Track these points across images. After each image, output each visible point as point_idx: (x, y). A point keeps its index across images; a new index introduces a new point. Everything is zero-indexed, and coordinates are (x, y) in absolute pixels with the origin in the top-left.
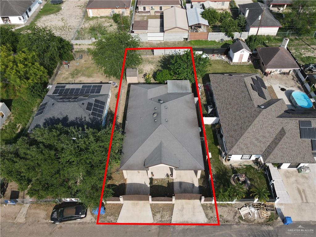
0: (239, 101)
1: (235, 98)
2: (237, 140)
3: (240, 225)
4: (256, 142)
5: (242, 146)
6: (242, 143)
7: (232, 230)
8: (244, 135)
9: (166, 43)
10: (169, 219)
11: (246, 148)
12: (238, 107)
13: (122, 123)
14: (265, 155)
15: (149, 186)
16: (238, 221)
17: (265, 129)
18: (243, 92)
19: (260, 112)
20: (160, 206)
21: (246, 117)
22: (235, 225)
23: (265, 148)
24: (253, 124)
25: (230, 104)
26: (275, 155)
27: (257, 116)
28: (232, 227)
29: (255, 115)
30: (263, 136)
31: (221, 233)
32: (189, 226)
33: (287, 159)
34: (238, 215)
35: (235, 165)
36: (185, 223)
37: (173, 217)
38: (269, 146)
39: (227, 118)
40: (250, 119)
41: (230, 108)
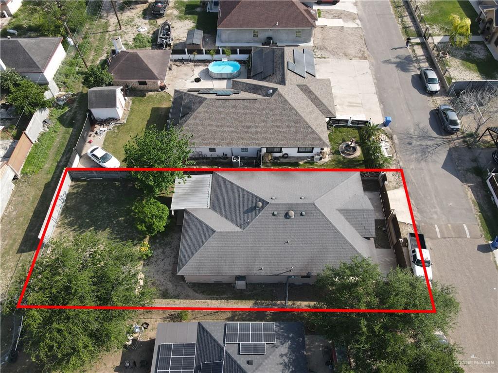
0: (249, 115)
1: (241, 119)
2: (313, 132)
4: (314, 115)
7: (406, 168)
12: (260, 118)
17: (299, 101)
18: (235, 106)
19: (281, 95)
21: (281, 113)
23: (319, 111)
24: (295, 108)
25: (249, 128)
27: (286, 100)
29: (282, 102)
30: (307, 106)
32: (412, 206)
38: (316, 106)
39: (273, 136)
40: (287, 109)
41: (256, 128)
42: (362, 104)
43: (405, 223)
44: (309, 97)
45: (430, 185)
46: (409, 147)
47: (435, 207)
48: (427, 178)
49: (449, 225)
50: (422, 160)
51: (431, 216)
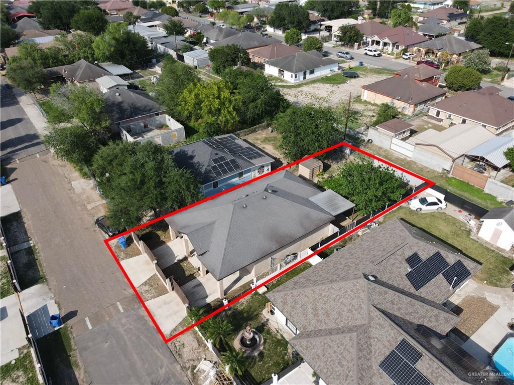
1: (366, 252)
2: (292, 289)
3: (183, 373)
4: (310, 310)
5: (289, 299)
6: (292, 296)
7: (170, 365)
8: (306, 290)
10: (148, 298)
11: (290, 306)
12: (352, 262)
15: (176, 261)
16: (187, 366)
17: (339, 304)
20: (159, 283)
21: (338, 275)
22: (179, 366)
23: (313, 329)
24: (330, 285)
25: (352, 255)
26: (310, 345)
27: (346, 280)
28: (175, 364)
29: (348, 278)
30: (326, 312)
32: (150, 320)
34: (195, 362)
35: (273, 325)
36: (153, 315)
37: (153, 300)
43: (154, 298)
44: (338, 329)
51: (128, 319)
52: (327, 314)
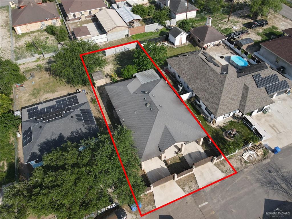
0: (203, 74)
1: (199, 73)
2: (218, 104)
3: (248, 168)
4: (231, 101)
5: (223, 107)
6: (222, 105)
7: (245, 174)
8: (222, 98)
9: (110, 43)
10: (196, 186)
11: (226, 108)
12: (205, 79)
13: (111, 123)
14: (241, 108)
15: (166, 167)
16: (245, 165)
17: (233, 89)
18: (203, 66)
19: (225, 77)
20: (184, 179)
21: (216, 84)
22: (245, 169)
23: (239, 104)
24: (224, 88)
25: (197, 78)
27: (224, 81)
28: (244, 171)
29: (222, 80)
30: (234, 95)
31: (239, 179)
32: (214, 184)
33: (257, 106)
34: (243, 161)
35: (221, 125)
36: (210, 183)
37: (198, 183)
38: (241, 101)
39: (201, 90)
40: (220, 85)
41: (199, 81)
42: (280, 133)
43: (197, 182)
44: (243, 94)
45: (241, 192)
46: (267, 172)
47: (223, 199)
48: (246, 190)
49: (213, 212)
50: (261, 183)
51: (213, 198)
52: (235, 95)
